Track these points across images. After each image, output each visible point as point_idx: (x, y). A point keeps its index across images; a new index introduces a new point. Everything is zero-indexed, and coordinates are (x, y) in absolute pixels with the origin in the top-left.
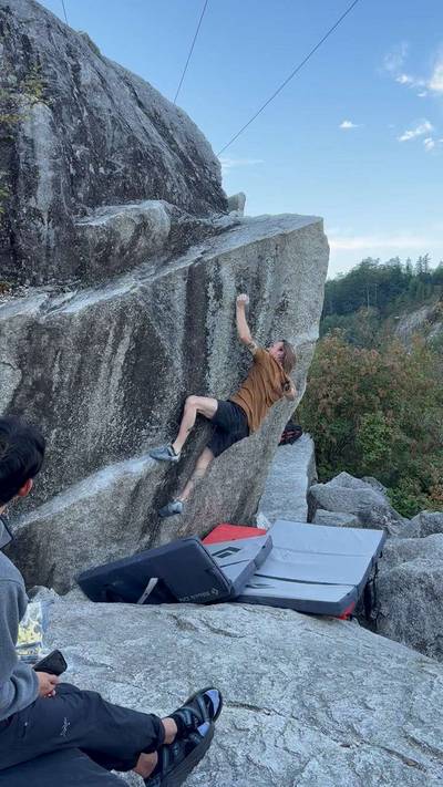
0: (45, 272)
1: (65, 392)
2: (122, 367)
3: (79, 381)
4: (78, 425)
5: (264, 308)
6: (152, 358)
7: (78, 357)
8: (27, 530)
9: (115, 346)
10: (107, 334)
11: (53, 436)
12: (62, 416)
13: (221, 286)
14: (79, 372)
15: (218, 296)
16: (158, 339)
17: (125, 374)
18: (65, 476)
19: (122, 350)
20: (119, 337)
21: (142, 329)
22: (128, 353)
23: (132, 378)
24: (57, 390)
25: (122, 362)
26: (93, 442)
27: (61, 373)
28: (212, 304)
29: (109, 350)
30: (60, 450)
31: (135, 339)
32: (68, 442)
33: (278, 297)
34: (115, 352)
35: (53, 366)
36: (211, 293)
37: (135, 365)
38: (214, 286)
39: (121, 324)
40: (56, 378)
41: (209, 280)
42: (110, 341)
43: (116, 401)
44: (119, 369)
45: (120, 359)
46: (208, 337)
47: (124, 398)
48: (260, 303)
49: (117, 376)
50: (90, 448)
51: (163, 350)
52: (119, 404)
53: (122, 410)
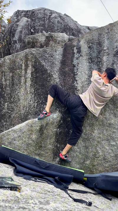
1: (8, 88)
2: (31, 79)
3: (13, 84)
4: (16, 102)
5: (105, 54)
6: (43, 74)
7: (11, 74)
9: (26, 70)
10: (21, 65)
11: (6, 106)
12: (9, 98)
13: (80, 48)
14: (13, 81)
15: (79, 52)
16: (43, 66)
17: (32, 81)
18: (13, 123)
19: (29, 71)
20: (27, 66)
21: (35, 62)
22: (32, 73)
23: (36, 83)
24: (5, 88)
25: (30, 76)
26: (23, 109)
27: (5, 81)
28: (76, 56)
29: (23, 72)
30: (9, 112)
31: (33, 66)
32: (13, 108)
33: (114, 49)
34: (26, 72)
35: (2, 78)
36: (75, 51)
37: (36, 78)
38: (76, 48)
39: (26, 61)
40: (4, 83)
41: (74, 46)
43: (31, 93)
44: (29, 79)
45: (29, 75)
46: (75, 68)
47: (34, 92)
48: (102, 52)
49: (29, 83)
50: (23, 112)
51: (47, 70)
52: (33, 94)
53: (34, 97)
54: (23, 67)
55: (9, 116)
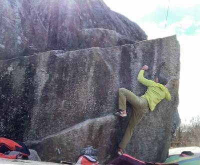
3: (73, 81)
4: (74, 100)
5: (155, 64)
9: (89, 68)
13: (136, 54)
15: (135, 57)
17: (94, 80)
19: (92, 70)
20: (90, 65)
22: (95, 72)
23: (97, 82)
28: (133, 60)
29: (86, 70)
30: (66, 110)
31: (97, 66)
32: (70, 107)
33: (161, 60)
34: (89, 71)
37: (98, 77)
40: (64, 79)
41: (131, 51)
44: (91, 78)
45: (91, 74)
48: (153, 62)
52: (92, 93)
53: (94, 96)
54: (87, 66)
55: (66, 114)
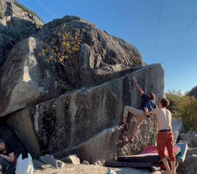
0: (87, 83)
2: (105, 104)
8: (82, 146)
9: (102, 99)
10: (99, 96)
14: (93, 106)
15: (132, 85)
16: (114, 96)
17: (106, 106)
24: (88, 111)
27: (88, 106)
35: (86, 105)
36: (130, 84)
38: (131, 82)
39: (103, 93)
40: (87, 108)
42: (101, 97)
43: (104, 113)
45: (104, 102)
46: (130, 95)
47: (107, 112)
48: (145, 85)
49: (104, 106)
51: (116, 99)
53: (107, 115)
55: (91, 128)
